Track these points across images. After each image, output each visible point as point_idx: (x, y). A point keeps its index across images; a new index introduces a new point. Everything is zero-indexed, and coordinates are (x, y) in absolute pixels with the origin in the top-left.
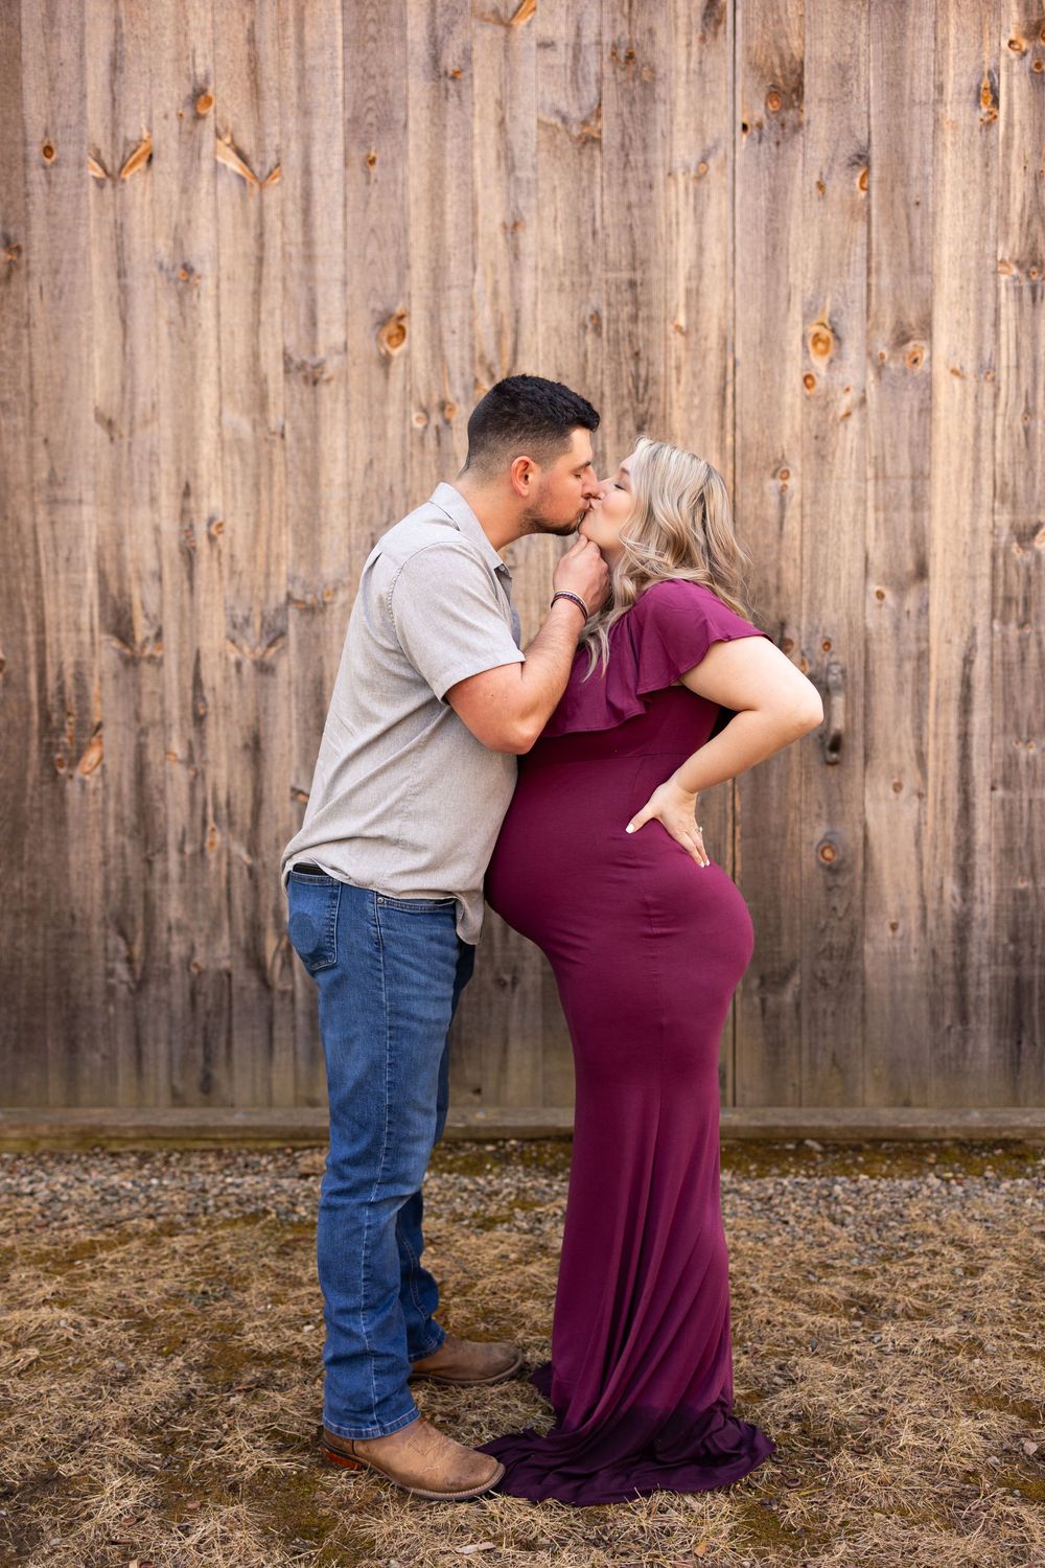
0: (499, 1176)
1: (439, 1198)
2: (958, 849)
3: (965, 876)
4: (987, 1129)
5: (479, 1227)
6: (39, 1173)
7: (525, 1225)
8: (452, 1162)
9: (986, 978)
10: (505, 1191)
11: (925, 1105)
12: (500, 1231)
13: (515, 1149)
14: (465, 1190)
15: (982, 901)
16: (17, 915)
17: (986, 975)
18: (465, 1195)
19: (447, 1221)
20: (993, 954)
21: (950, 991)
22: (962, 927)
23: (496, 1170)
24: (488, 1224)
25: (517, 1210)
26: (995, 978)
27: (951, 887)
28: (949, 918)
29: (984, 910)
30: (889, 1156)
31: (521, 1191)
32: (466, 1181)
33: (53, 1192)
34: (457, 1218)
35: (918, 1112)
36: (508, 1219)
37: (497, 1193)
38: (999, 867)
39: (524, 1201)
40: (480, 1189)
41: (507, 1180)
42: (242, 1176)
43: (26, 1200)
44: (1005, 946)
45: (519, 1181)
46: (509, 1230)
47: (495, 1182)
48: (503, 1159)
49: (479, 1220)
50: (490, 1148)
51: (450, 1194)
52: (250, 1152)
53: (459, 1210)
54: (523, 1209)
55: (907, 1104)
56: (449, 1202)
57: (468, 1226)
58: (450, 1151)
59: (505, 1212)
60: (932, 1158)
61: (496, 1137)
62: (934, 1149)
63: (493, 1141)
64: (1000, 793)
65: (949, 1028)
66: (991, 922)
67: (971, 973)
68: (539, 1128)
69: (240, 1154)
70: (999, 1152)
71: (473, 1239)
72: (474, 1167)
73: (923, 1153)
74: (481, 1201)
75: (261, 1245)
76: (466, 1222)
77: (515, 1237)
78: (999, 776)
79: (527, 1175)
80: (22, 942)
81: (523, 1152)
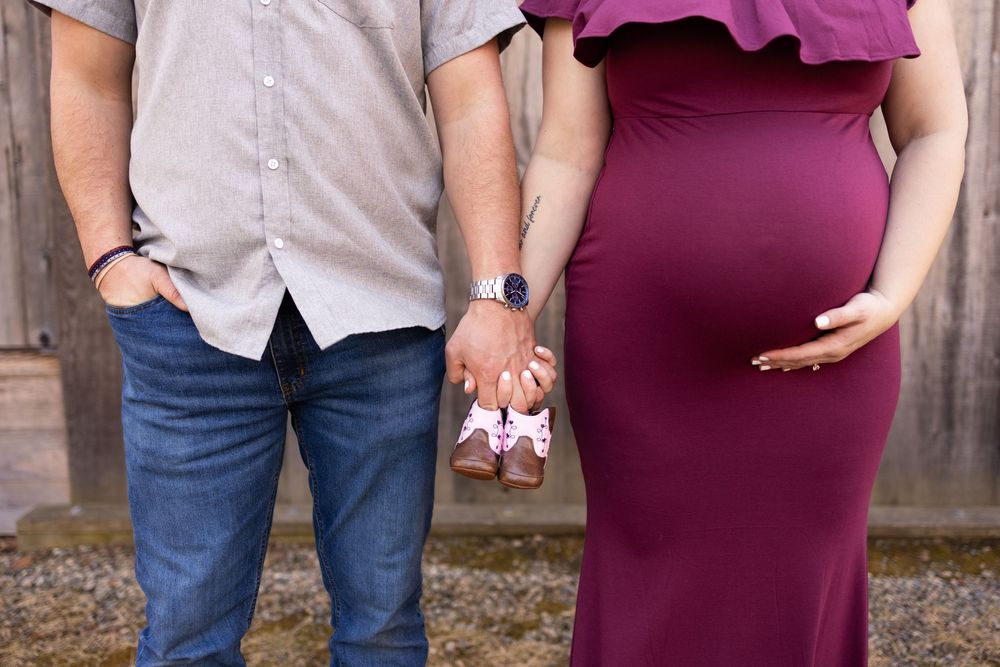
0: (526, 573)
1: (470, 598)
2: (951, 271)
3: (956, 295)
4: (975, 529)
5: (509, 634)
6: (108, 567)
7: (552, 632)
8: (483, 558)
9: (971, 388)
10: (533, 590)
11: (911, 504)
12: (529, 642)
13: (539, 543)
14: (493, 589)
15: (972, 320)
16: (92, 333)
17: (972, 387)
18: (494, 595)
19: (477, 628)
20: (979, 368)
21: (938, 402)
22: (952, 342)
23: (523, 566)
24: (516, 631)
25: (545, 615)
26: (980, 391)
27: (943, 306)
28: (939, 334)
29: (973, 327)
30: (885, 553)
31: (548, 590)
32: (494, 578)
33: (113, 587)
34: (487, 623)
35: (907, 511)
36: (536, 625)
37: (524, 592)
38: (989, 287)
39: (551, 604)
40: (508, 588)
41: (533, 578)
42: (290, 570)
43: (83, 598)
44: (991, 361)
45: (545, 578)
46: (538, 639)
47: (523, 579)
48: (530, 554)
49: (507, 626)
50: (517, 543)
51: (480, 594)
52: (301, 546)
53: (489, 614)
54: (550, 612)
55: (894, 503)
56: (478, 603)
57: (498, 633)
58: (481, 546)
59: (533, 617)
60: (925, 556)
61: (522, 533)
62: (926, 547)
63: (520, 537)
64: (992, 218)
65: (935, 436)
66: (979, 338)
67: (958, 385)
68: (561, 526)
69: (291, 548)
70: (987, 549)
71: (503, 650)
72: (502, 564)
73: (915, 551)
74: (510, 603)
75: (292, 657)
76: (495, 629)
77: (544, 647)
78: (992, 202)
79: (552, 571)
80: (98, 358)
81: (547, 548)
